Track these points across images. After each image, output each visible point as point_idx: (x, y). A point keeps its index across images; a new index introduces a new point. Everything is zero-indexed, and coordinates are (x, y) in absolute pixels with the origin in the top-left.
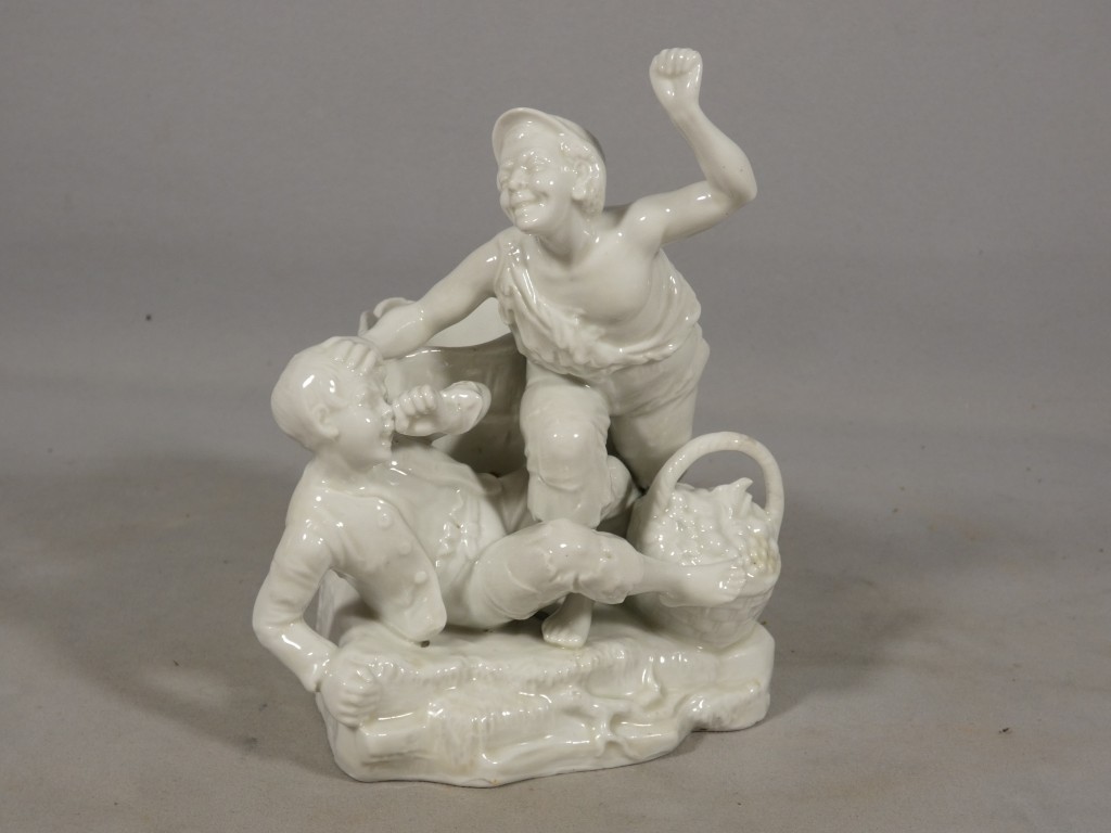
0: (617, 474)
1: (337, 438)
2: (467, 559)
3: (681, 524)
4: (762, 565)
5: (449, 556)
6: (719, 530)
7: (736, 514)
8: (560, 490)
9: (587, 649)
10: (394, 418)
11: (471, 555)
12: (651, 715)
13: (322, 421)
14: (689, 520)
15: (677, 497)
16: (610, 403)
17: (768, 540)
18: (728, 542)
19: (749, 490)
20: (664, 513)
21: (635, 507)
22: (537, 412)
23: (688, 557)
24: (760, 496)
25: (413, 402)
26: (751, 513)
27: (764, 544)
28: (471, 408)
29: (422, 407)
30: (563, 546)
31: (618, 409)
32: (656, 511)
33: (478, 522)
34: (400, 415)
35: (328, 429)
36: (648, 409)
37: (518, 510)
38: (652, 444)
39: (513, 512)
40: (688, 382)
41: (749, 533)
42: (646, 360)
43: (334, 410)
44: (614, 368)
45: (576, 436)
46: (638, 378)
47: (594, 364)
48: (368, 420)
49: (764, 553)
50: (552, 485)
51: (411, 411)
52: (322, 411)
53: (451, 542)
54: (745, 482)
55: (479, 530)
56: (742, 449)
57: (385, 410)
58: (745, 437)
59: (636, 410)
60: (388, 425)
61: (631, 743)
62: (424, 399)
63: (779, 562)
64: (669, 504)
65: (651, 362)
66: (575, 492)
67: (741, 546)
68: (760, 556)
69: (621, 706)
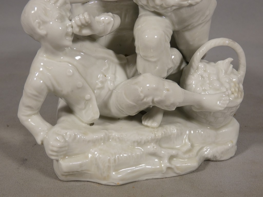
0: (175, 56)
1: (46, 35)
2: (109, 90)
3: (202, 77)
4: (236, 95)
5: (101, 88)
6: (218, 79)
7: (226, 73)
8: (149, 61)
9: (160, 128)
10: (72, 27)
11: (111, 88)
12: (187, 156)
13: (39, 27)
14: (206, 75)
15: (201, 65)
17: (239, 84)
18: (222, 85)
19: (232, 63)
20: (195, 72)
21: (184, 69)
22: (140, 27)
23: (205, 90)
24: (236, 66)
25: (80, 19)
26: (232, 72)
27: (237, 85)
28: (109, 23)
29: (84, 22)
30: (148, 85)
31: (177, 28)
32: (192, 71)
33: (115, 74)
34: (74, 25)
35: (42, 31)
36: (190, 27)
38: (191, 43)
40: (207, 16)
41: (231, 81)
42: (188, 4)
43: (44, 22)
44: (174, 8)
45: (156, 37)
46: (185, 13)
47: (164, 5)
48: (60, 28)
49: (237, 90)
50: (146, 59)
51: (79, 23)
52: (39, 23)
53: (102, 82)
54: (230, 59)
55: (115, 78)
56: (229, 45)
57: (68, 23)
58: (231, 40)
59: (185, 28)
60: (70, 30)
61: (177, 168)
62: (85, 18)
63: (243, 93)
64: (198, 68)
65: (191, 5)
66: (155, 62)
67: (228, 86)
68: (235, 90)
69: (174, 152)
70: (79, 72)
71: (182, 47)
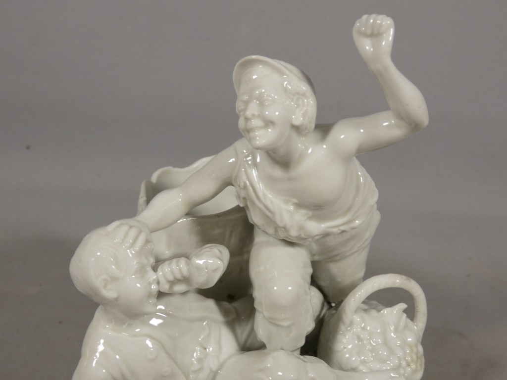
0: (315, 298)
1: (117, 299)
2: (211, 371)
3: (359, 338)
4: (413, 366)
5: (200, 370)
6: (386, 343)
7: (396, 331)
8: (278, 326)
10: (158, 283)
11: (214, 369)
13: (105, 287)
14: (364, 335)
15: (357, 318)
16: (313, 255)
17: (416, 346)
18: (391, 352)
19: (405, 311)
20: (347, 330)
21: (326, 317)
22: (262, 268)
23: (364, 362)
24: (411, 313)
25: (172, 272)
26: (406, 327)
27: (415, 350)
28: (215, 270)
32: (342, 328)
33: (219, 343)
34: (162, 280)
35: (109, 293)
36: (338, 258)
37: (247, 330)
38: (339, 280)
39: (243, 331)
40: (366, 240)
41: (404, 341)
42: (339, 231)
43: (114, 279)
44: (317, 238)
45: (290, 288)
47: (303, 236)
48: (138, 285)
49: (415, 357)
50: (272, 322)
51: (171, 278)
52: (105, 280)
53: (200, 360)
54: (403, 306)
55: (220, 349)
56: (403, 286)
57: (152, 276)
58: (404, 277)
59: (330, 258)
60: (154, 287)
62: (180, 270)
63: (423, 360)
64: (351, 324)
65: (343, 231)
66: (288, 327)
67: (400, 354)
68: (412, 360)
70: (167, 352)
71: (322, 283)
